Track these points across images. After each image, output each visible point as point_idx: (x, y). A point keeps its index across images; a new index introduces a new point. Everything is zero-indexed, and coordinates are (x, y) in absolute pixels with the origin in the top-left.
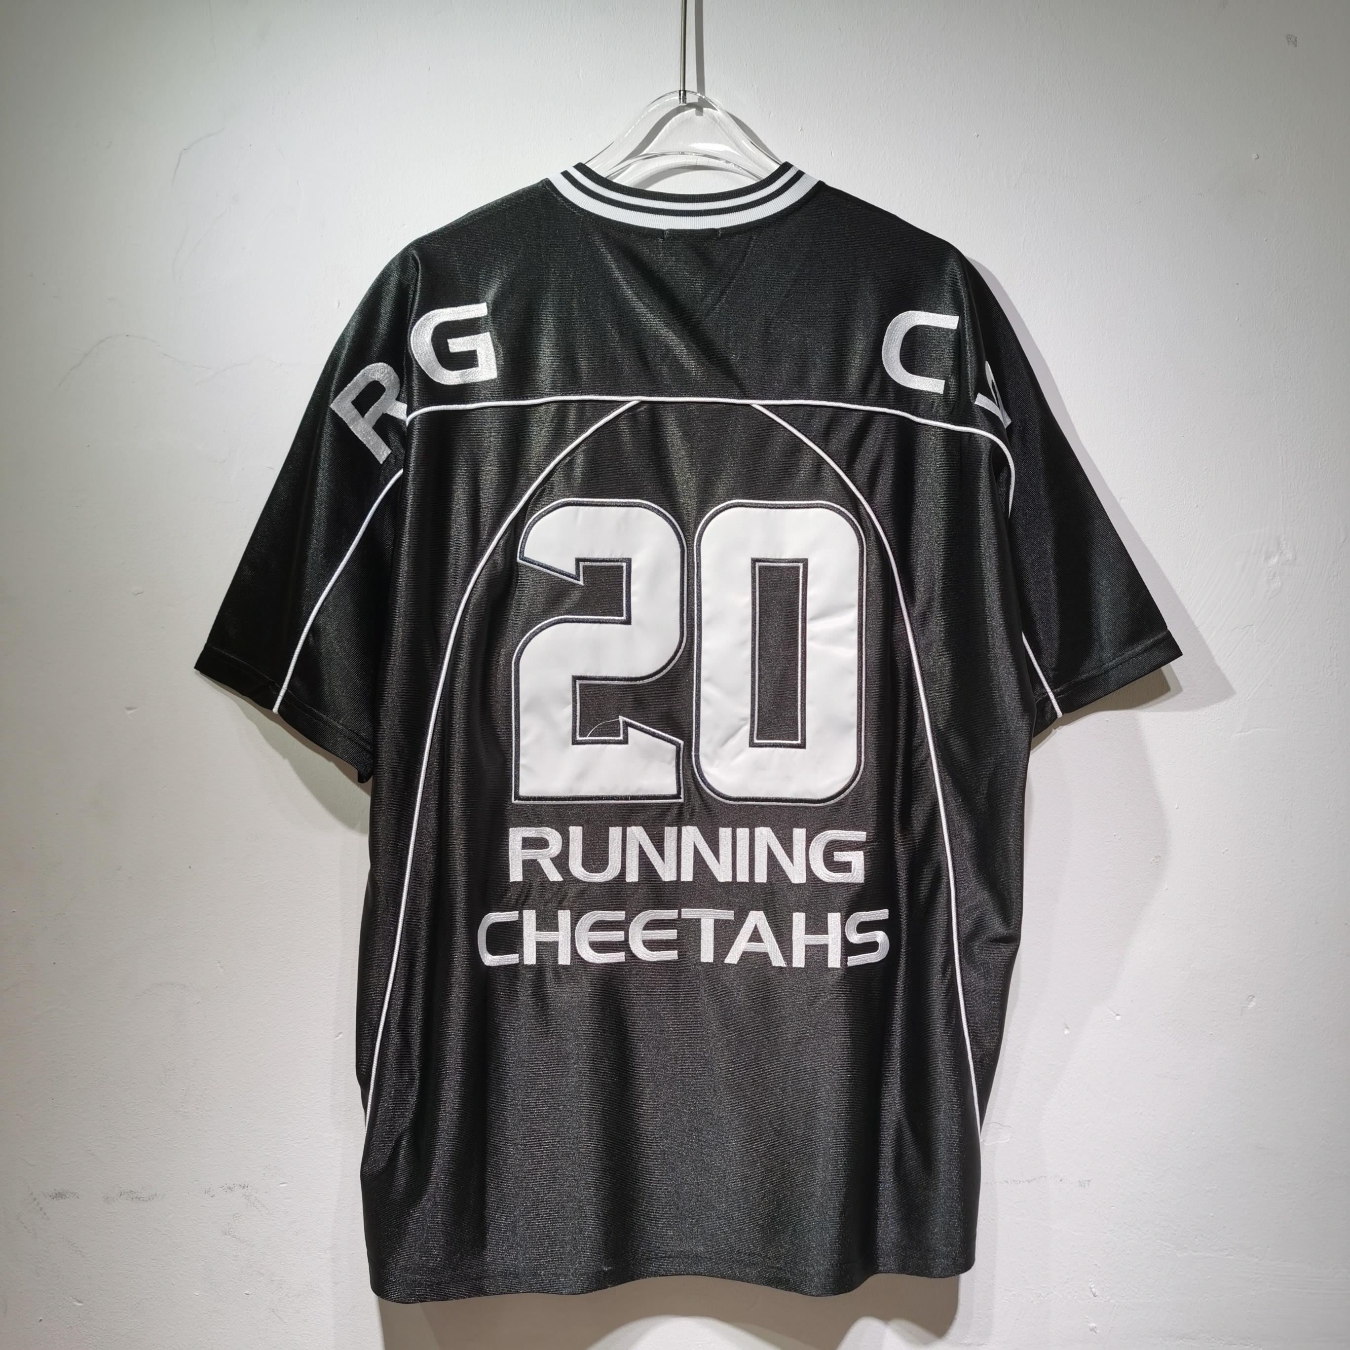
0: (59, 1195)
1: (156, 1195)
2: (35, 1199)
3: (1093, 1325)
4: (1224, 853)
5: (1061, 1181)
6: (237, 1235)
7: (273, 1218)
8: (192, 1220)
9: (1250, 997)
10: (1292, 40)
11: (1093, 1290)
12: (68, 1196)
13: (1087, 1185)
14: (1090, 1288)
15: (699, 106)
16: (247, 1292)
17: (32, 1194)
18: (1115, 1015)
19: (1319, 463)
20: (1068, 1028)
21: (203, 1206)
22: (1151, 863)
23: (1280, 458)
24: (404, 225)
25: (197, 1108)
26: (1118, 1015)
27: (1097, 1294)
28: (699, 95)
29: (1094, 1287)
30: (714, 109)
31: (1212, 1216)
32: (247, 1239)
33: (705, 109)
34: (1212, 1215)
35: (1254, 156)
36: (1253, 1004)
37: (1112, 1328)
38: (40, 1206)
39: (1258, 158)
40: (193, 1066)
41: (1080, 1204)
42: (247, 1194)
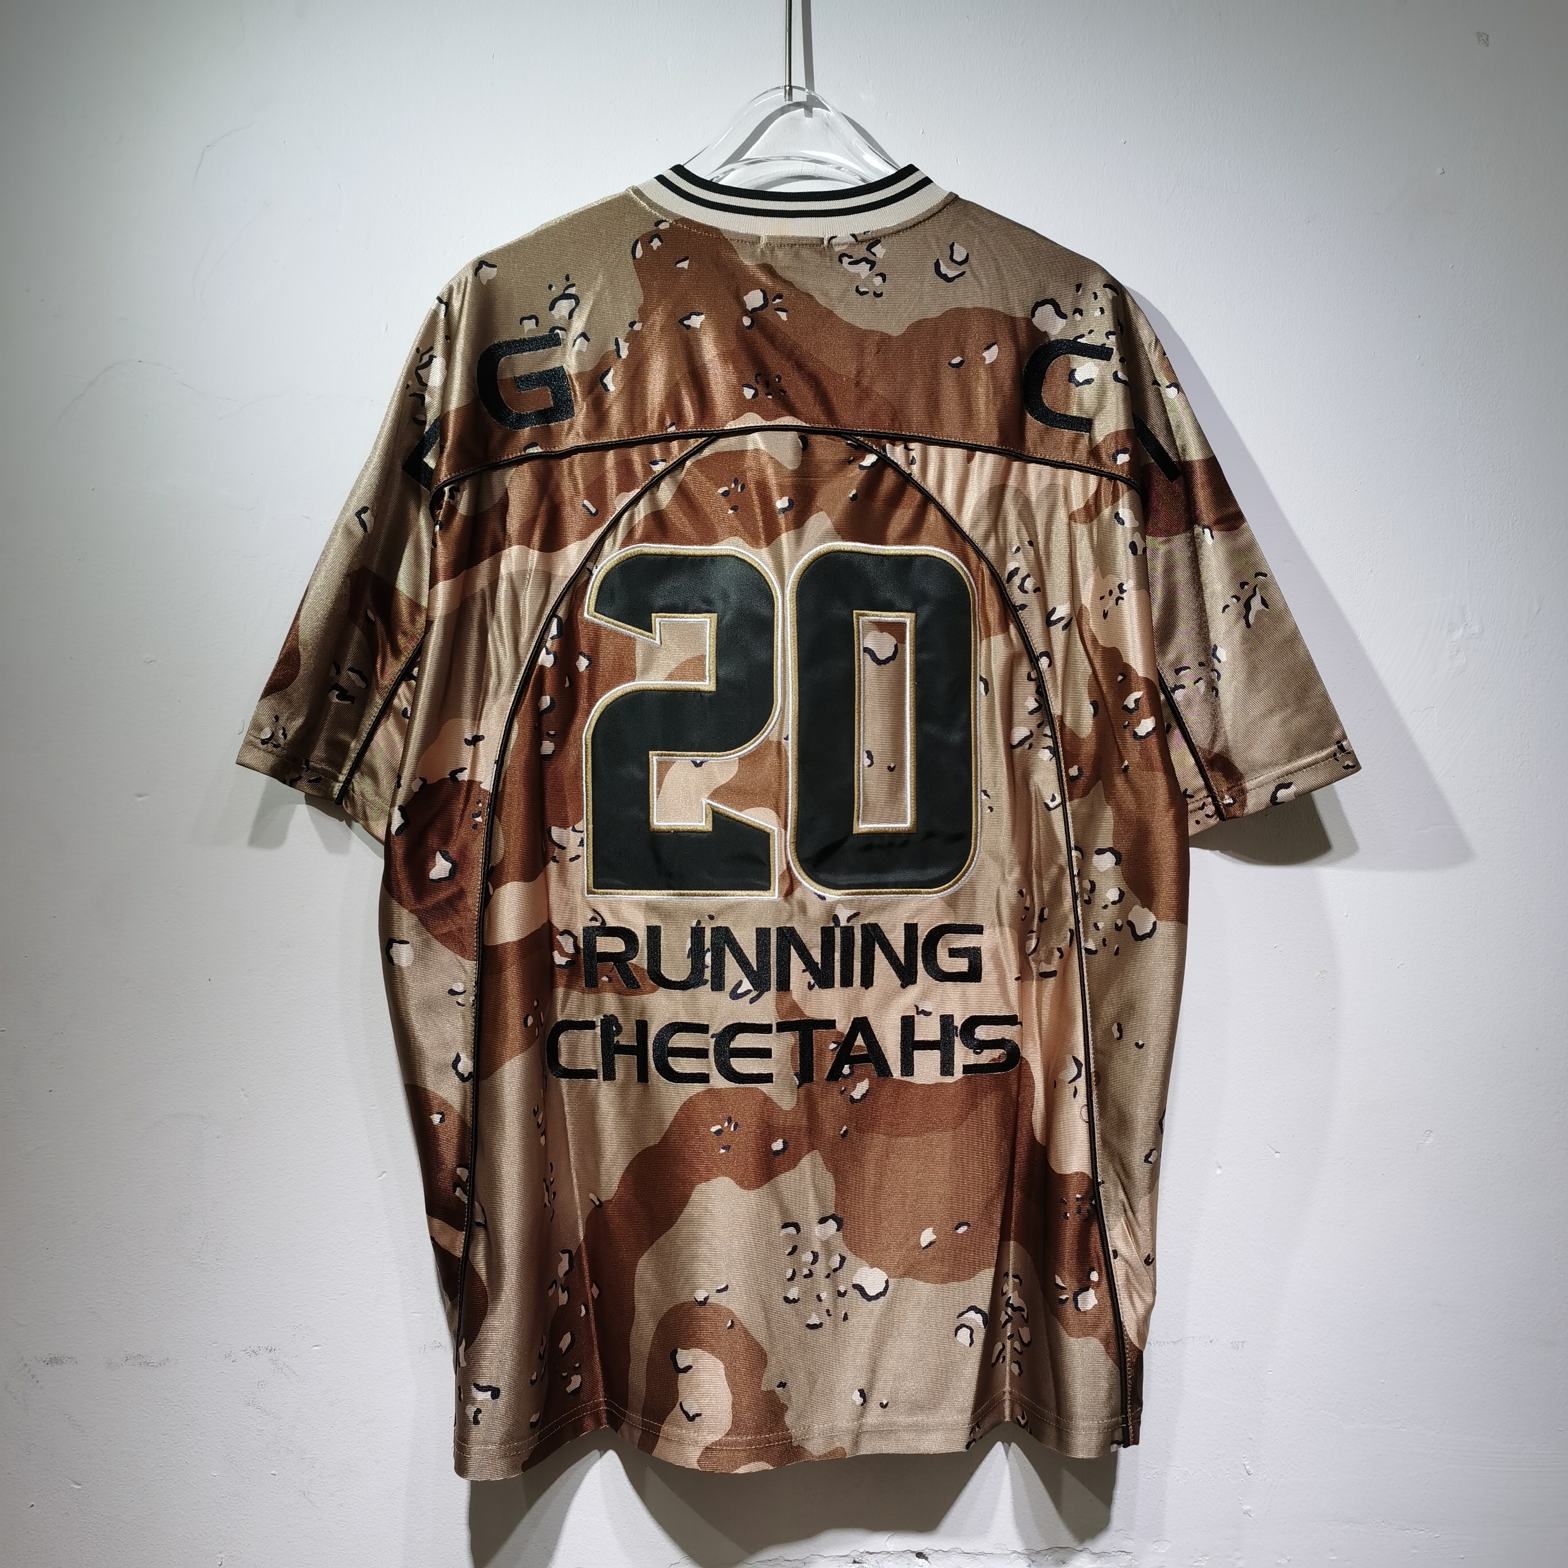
0: (55, 1360)
1: (168, 1359)
2: (26, 1365)
3: (1247, 1507)
4: (1398, 968)
5: (1211, 1342)
6: (262, 1406)
7: (304, 1386)
8: (209, 1388)
9: (1427, 1133)
10: (1483, 38)
11: (1247, 1467)
12: (64, 1361)
13: (1240, 1347)
14: (1244, 1465)
15: (810, 105)
16: (273, 1472)
17: (22, 1359)
18: (1274, 1152)
19: (1510, 523)
20: (1220, 1167)
21: (223, 1373)
22: (1316, 978)
23: (1466, 517)
24: (463, 237)
25: (217, 1259)
26: (1277, 1152)
27: (1251, 1472)
28: (807, 90)
29: (1248, 1464)
30: (828, 110)
31: (1383, 1383)
32: (273, 1411)
33: (814, 109)
34: (1382, 1381)
35: (1439, 171)
36: (1430, 1140)
37: (1269, 1511)
38: (32, 1373)
39: (1444, 173)
40: (212, 1210)
41: (1233, 1368)
42: (274, 1358)
